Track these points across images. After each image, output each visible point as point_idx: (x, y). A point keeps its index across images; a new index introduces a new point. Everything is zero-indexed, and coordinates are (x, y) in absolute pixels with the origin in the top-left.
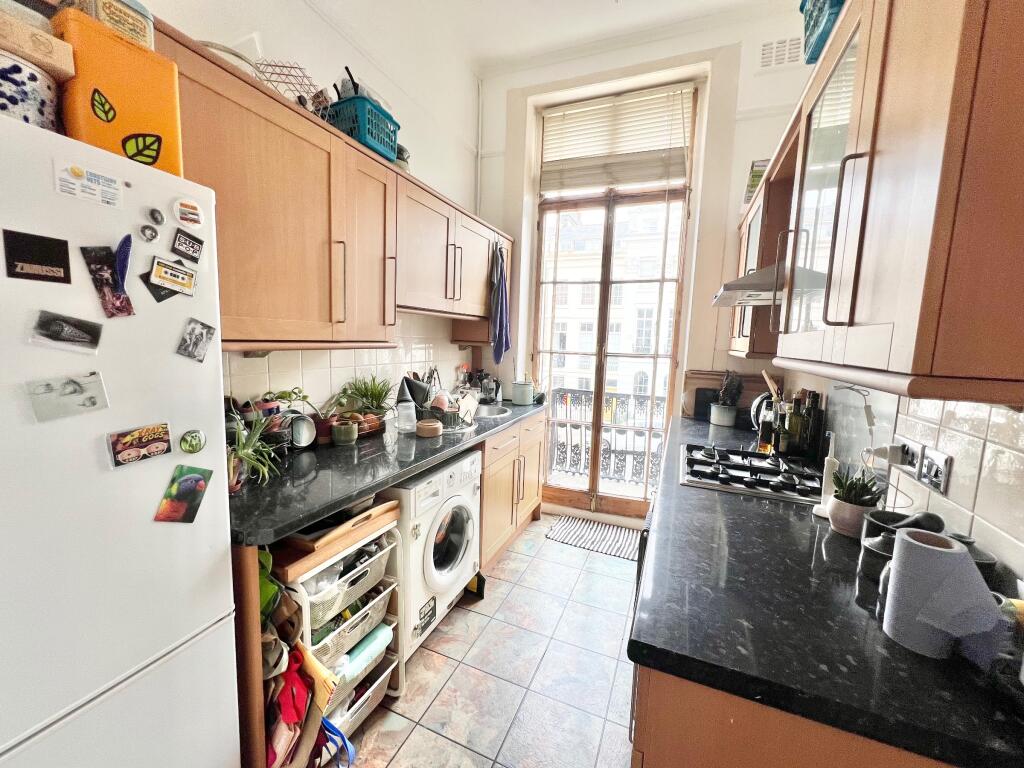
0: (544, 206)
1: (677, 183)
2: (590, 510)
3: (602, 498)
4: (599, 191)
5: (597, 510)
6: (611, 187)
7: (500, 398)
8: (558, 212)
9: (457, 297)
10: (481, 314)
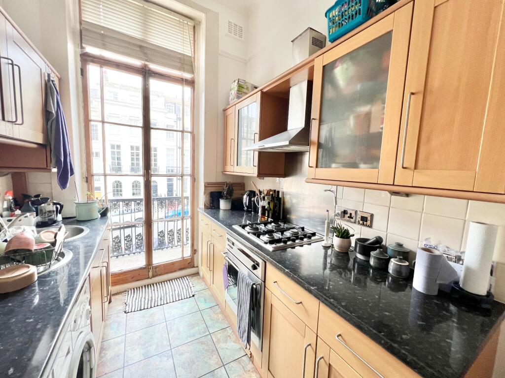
0: (86, 58)
1: (187, 76)
2: (148, 278)
3: (156, 267)
4: (137, 63)
5: (154, 276)
6: (147, 63)
7: (59, 217)
8: (101, 67)
9: (19, 121)
10: (41, 141)
